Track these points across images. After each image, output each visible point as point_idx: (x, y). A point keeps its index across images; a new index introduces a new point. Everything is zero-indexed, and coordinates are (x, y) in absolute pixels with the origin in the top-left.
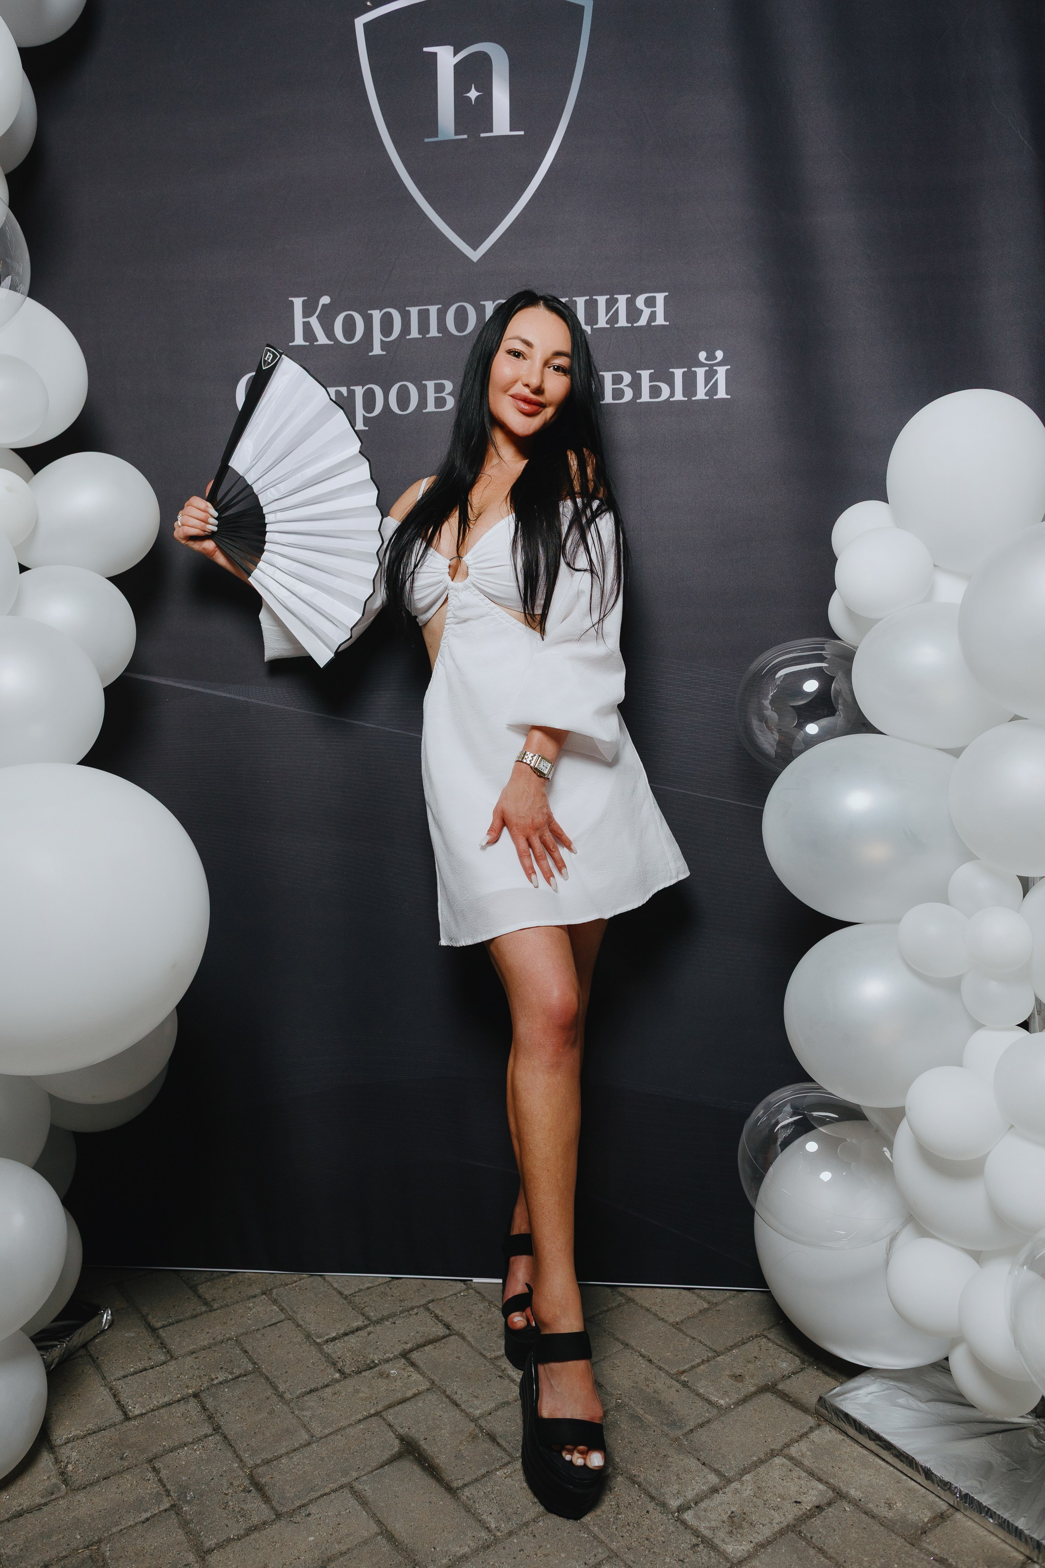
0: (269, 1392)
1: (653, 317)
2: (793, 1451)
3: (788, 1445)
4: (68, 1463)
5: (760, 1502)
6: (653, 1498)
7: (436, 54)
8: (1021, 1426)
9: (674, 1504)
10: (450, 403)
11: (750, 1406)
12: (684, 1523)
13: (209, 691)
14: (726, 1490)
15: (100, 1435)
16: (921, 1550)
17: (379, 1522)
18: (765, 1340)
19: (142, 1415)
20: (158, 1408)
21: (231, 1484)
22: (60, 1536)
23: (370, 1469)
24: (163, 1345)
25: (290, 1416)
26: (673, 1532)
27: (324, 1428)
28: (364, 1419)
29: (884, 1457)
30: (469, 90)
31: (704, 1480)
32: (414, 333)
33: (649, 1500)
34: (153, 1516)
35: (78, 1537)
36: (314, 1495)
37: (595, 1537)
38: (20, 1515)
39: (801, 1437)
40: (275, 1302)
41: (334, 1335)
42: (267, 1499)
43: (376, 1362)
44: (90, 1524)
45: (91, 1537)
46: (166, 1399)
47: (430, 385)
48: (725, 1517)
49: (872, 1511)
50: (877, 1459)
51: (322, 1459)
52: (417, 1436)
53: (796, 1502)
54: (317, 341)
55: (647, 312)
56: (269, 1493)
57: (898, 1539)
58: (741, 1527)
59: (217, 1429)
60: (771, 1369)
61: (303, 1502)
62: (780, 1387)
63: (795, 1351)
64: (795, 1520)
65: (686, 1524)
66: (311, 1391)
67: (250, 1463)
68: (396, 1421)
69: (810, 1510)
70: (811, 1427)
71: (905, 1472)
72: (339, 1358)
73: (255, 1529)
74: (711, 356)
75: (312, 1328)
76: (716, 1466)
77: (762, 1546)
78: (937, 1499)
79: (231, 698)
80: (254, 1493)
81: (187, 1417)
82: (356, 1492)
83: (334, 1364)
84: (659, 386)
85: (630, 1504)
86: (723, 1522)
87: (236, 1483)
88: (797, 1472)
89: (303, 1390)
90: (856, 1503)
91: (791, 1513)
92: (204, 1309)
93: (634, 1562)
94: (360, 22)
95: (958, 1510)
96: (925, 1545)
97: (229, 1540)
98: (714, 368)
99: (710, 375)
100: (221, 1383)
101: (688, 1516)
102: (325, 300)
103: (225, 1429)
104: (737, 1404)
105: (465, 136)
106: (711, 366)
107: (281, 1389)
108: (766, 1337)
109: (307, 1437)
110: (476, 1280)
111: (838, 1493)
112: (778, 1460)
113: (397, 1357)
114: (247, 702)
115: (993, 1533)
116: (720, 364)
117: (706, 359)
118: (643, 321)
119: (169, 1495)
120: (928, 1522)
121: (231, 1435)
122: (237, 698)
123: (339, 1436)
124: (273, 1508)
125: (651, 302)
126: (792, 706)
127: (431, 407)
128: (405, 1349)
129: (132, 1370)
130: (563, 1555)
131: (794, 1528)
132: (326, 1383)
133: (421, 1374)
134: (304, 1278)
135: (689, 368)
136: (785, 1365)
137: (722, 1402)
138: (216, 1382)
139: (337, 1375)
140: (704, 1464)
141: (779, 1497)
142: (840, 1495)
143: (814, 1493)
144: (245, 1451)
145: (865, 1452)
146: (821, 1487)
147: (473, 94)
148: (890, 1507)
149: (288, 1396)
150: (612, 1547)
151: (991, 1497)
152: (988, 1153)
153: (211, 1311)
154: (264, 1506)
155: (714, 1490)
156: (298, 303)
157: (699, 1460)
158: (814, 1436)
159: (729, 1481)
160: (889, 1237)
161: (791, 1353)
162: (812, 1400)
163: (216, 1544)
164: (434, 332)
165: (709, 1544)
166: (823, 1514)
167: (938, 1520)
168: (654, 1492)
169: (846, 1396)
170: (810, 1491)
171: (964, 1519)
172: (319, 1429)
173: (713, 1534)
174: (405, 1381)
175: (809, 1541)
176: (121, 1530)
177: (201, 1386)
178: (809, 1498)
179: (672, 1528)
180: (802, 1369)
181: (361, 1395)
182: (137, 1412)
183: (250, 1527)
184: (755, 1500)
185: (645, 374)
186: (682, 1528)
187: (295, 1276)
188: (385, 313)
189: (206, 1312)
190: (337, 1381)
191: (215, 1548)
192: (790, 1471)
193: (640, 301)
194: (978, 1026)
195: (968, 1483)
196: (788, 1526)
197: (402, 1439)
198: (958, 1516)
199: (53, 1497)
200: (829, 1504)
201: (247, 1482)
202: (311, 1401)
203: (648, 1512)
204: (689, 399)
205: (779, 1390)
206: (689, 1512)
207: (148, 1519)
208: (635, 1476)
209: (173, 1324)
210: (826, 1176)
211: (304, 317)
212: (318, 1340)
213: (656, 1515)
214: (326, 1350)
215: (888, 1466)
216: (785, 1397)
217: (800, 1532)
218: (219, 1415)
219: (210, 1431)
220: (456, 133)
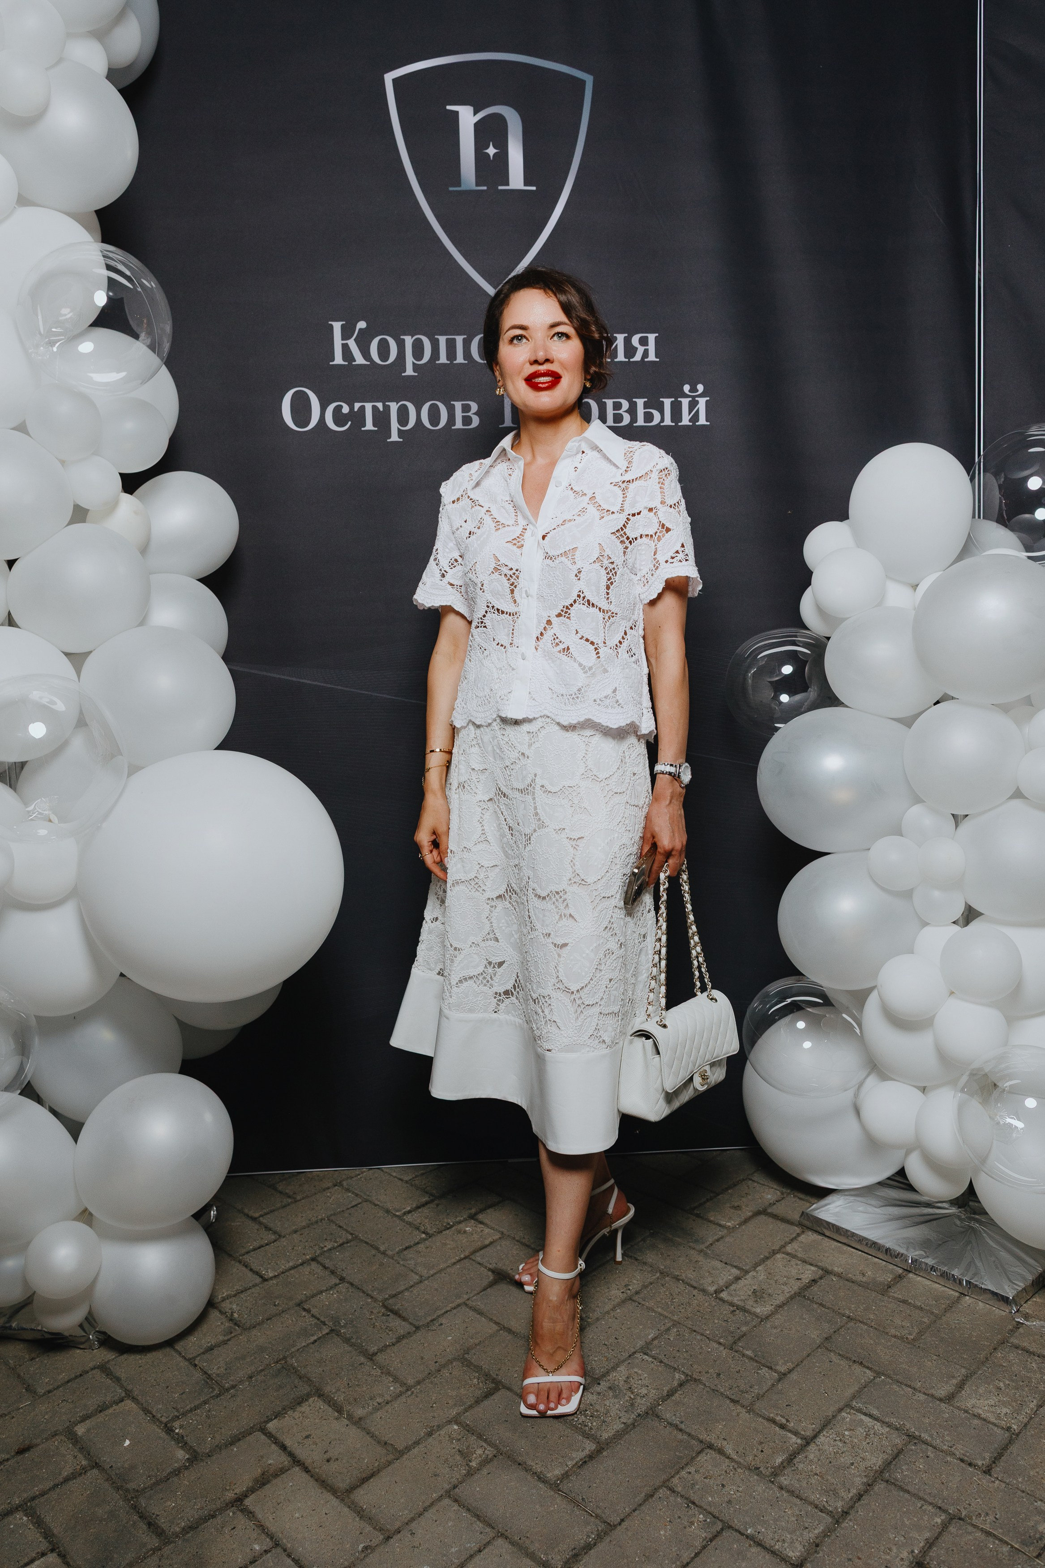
0: (374, 1252)
1: (646, 354)
2: (789, 1248)
3: (784, 1246)
4: (232, 1312)
5: (772, 1282)
6: (695, 1288)
7: (457, 113)
8: (948, 1215)
9: (712, 1289)
10: (476, 421)
11: (751, 1225)
12: (722, 1300)
13: (265, 673)
14: (747, 1277)
15: (249, 1292)
16: (889, 1297)
17: (496, 1323)
18: (750, 1182)
19: (275, 1276)
20: (287, 1271)
21: (372, 1312)
22: (252, 1358)
23: (476, 1292)
24: (268, 1228)
25: (398, 1265)
26: (715, 1305)
27: (429, 1270)
28: (458, 1262)
29: (854, 1246)
30: (488, 147)
31: (729, 1273)
32: (443, 359)
33: (693, 1289)
34: (319, 1338)
35: (267, 1357)
36: (440, 1312)
37: (661, 1314)
38: (211, 1349)
39: (792, 1240)
40: (348, 1190)
41: (409, 1208)
42: (404, 1319)
43: (451, 1224)
44: (271, 1348)
45: (277, 1356)
46: (291, 1264)
47: (458, 405)
48: (750, 1293)
49: (852, 1279)
50: (849, 1248)
51: (436, 1290)
52: (504, 1268)
53: (797, 1279)
54: (355, 361)
55: (641, 350)
56: (404, 1314)
57: (873, 1292)
58: (763, 1297)
59: (342, 1279)
60: (760, 1200)
61: (433, 1318)
62: (769, 1211)
63: (775, 1187)
64: (799, 1289)
65: (723, 1300)
66: (407, 1248)
67: (380, 1298)
68: (484, 1261)
69: (808, 1283)
70: (798, 1234)
71: (870, 1253)
72: (420, 1224)
73: (403, 1338)
74: (693, 389)
75: (389, 1206)
76: (735, 1264)
77: (781, 1306)
78: (895, 1267)
79: (285, 679)
80: (392, 1316)
81: (314, 1274)
82: (471, 1307)
83: (418, 1228)
84: (652, 413)
85: (679, 1292)
86: (750, 1296)
87: (375, 1311)
88: (794, 1262)
89: (401, 1248)
90: (839, 1275)
91: (796, 1286)
92: (290, 1200)
93: (693, 1325)
94: (389, 78)
95: (910, 1272)
96: (891, 1294)
97: (386, 1346)
98: (696, 399)
99: (693, 404)
100: (330, 1249)
101: (724, 1295)
102: (362, 325)
103: (348, 1278)
104: (740, 1224)
105: (485, 188)
106: (694, 397)
107: (382, 1248)
108: (751, 1180)
109: (417, 1277)
110: (510, 1161)
111: (825, 1271)
112: (779, 1256)
113: (467, 1220)
114: (299, 682)
115: (936, 1282)
116: (700, 396)
117: (690, 391)
118: (638, 357)
119: (325, 1324)
120: (891, 1281)
121: (356, 1282)
122: (291, 679)
123: (443, 1274)
124: (411, 1324)
125: (644, 342)
126: (770, 682)
127: (459, 425)
128: (471, 1213)
129: (251, 1247)
130: (641, 1327)
131: (801, 1294)
132: (416, 1241)
133: (491, 1229)
134: (364, 1172)
135: (676, 398)
136: (769, 1196)
137: (729, 1224)
138: (326, 1249)
139: (424, 1236)
140: (726, 1263)
141: (785, 1277)
142: (827, 1272)
143: (808, 1273)
144: (372, 1291)
145: (840, 1245)
146: (813, 1268)
147: (491, 151)
148: (864, 1275)
149: (390, 1253)
150: (675, 1319)
151: (934, 1259)
152: (936, 1013)
153: (296, 1202)
154: (403, 1323)
155: (738, 1279)
156: (337, 326)
157: (721, 1261)
158: (802, 1238)
159: (747, 1272)
160: (857, 1086)
161: (772, 1188)
162: (796, 1217)
163: (378, 1349)
164: (460, 359)
165: (744, 1310)
166: (818, 1283)
167: (898, 1279)
168: (695, 1284)
169: (821, 1209)
170: (806, 1272)
171: (915, 1277)
172: (425, 1271)
173: (745, 1303)
174: (481, 1234)
175: (812, 1301)
176: (298, 1350)
177: (315, 1253)
178: (807, 1276)
179: (714, 1304)
180: (783, 1198)
181: (449, 1246)
182: (271, 1275)
183: (399, 1337)
184: (768, 1281)
185: (640, 402)
186: (720, 1303)
187: (356, 1170)
188: (416, 339)
189: (292, 1203)
190: (425, 1240)
191: (378, 1352)
192: (789, 1261)
193: (635, 340)
194: (925, 924)
195: (917, 1253)
196: (795, 1293)
197: (493, 1271)
198: (911, 1275)
199: (233, 1335)
200: (821, 1278)
201: (383, 1310)
202: (409, 1254)
203: (694, 1296)
204: (676, 424)
205: (769, 1213)
206: (724, 1292)
207: (315, 1341)
208: (678, 1276)
209: (268, 1213)
210: (807, 1045)
211: (343, 339)
212: (397, 1213)
213: (701, 1297)
214: (407, 1219)
215: (858, 1251)
216: (775, 1217)
217: (804, 1296)
218: (339, 1270)
219: (338, 1281)
220: (477, 185)
